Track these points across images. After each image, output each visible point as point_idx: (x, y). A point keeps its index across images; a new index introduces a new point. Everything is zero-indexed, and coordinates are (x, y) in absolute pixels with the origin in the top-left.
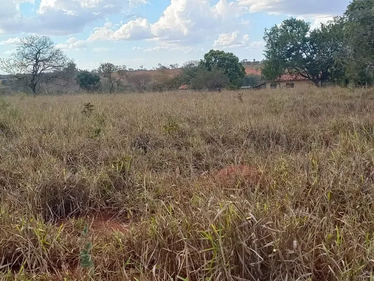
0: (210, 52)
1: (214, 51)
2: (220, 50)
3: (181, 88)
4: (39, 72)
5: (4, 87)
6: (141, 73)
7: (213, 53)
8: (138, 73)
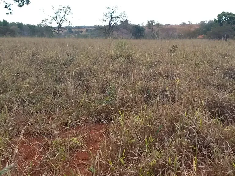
0: (222, 13)
1: (225, 13)
2: (229, 12)
3: (199, 37)
4: (112, 24)
5: (87, 33)
6: (169, 27)
7: (223, 14)
8: (167, 27)
